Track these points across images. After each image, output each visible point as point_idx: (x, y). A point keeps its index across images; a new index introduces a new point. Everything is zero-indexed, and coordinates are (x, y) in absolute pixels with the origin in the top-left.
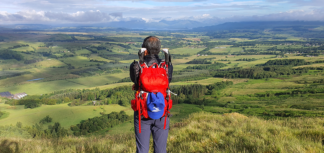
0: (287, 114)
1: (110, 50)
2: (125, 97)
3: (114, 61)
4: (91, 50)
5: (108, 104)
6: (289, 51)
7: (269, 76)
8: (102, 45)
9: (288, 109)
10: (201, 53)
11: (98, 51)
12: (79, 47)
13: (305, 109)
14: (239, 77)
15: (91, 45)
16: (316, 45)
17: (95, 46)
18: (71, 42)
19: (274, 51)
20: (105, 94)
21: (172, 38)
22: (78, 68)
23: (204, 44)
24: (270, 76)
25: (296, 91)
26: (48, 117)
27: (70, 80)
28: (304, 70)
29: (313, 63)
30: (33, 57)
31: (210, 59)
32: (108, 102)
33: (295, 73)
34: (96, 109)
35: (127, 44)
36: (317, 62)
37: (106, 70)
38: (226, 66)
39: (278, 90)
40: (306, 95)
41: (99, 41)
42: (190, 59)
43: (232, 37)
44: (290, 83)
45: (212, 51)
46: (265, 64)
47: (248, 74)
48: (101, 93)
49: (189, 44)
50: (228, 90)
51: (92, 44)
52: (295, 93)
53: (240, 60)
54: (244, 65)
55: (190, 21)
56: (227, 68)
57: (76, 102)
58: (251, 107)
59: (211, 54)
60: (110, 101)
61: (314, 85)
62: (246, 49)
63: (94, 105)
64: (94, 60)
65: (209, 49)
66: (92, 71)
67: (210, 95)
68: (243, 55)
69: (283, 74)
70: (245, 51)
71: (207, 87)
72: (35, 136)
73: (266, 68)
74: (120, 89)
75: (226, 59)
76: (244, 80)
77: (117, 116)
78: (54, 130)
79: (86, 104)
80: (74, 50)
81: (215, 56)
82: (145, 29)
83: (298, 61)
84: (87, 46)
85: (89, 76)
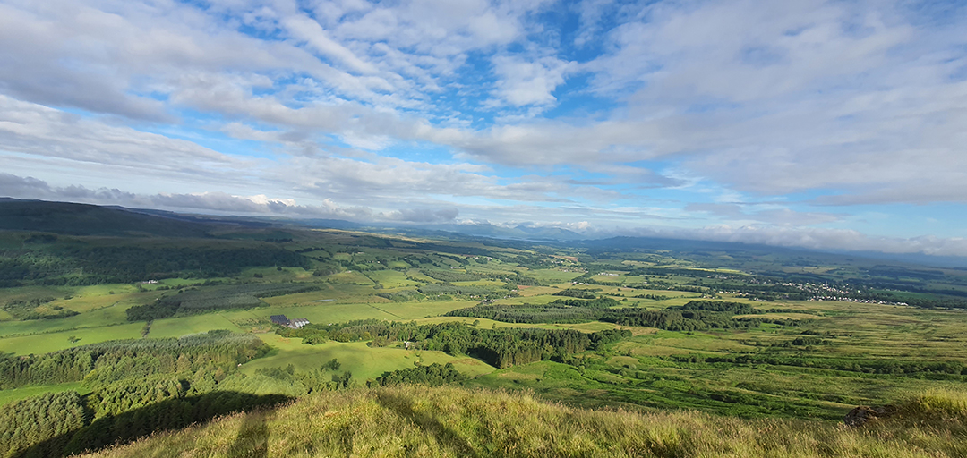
0: (732, 397)
1: (438, 264)
2: (455, 341)
3: (442, 282)
4: (411, 263)
5: (427, 350)
6: (724, 288)
7: (693, 328)
9: (734, 389)
10: (577, 280)
11: (420, 265)
13: (763, 391)
14: (642, 325)
16: (767, 283)
18: (383, 248)
19: (698, 287)
20: (424, 333)
21: (533, 253)
23: (582, 266)
24: (695, 328)
25: (742, 358)
26: (334, 361)
28: (753, 323)
29: (767, 312)
30: (326, 267)
31: (593, 291)
32: (428, 345)
33: (737, 326)
34: (408, 356)
35: (464, 257)
36: (773, 311)
37: (429, 295)
38: (619, 304)
39: (711, 353)
40: (762, 367)
42: (563, 287)
43: (628, 259)
44: (731, 342)
45: (596, 278)
46: (685, 307)
47: (655, 320)
48: (419, 329)
49: (560, 264)
50: (624, 345)
52: (741, 361)
53: (642, 296)
54: (650, 306)
55: (562, 231)
56: (621, 308)
57: (381, 341)
58: (666, 378)
59: (594, 283)
60: (432, 345)
61: (774, 350)
62: (651, 280)
63: (407, 348)
65: (590, 275)
66: (409, 295)
67: (594, 350)
68: (647, 288)
69: (717, 327)
70: (649, 282)
71: (590, 336)
72: (311, 390)
73: (687, 312)
74: (448, 326)
75: (619, 292)
76: (649, 330)
77: (441, 370)
78: (342, 384)
79: (395, 347)
81: (600, 287)
83: (741, 306)
84: (406, 256)
85: (403, 301)
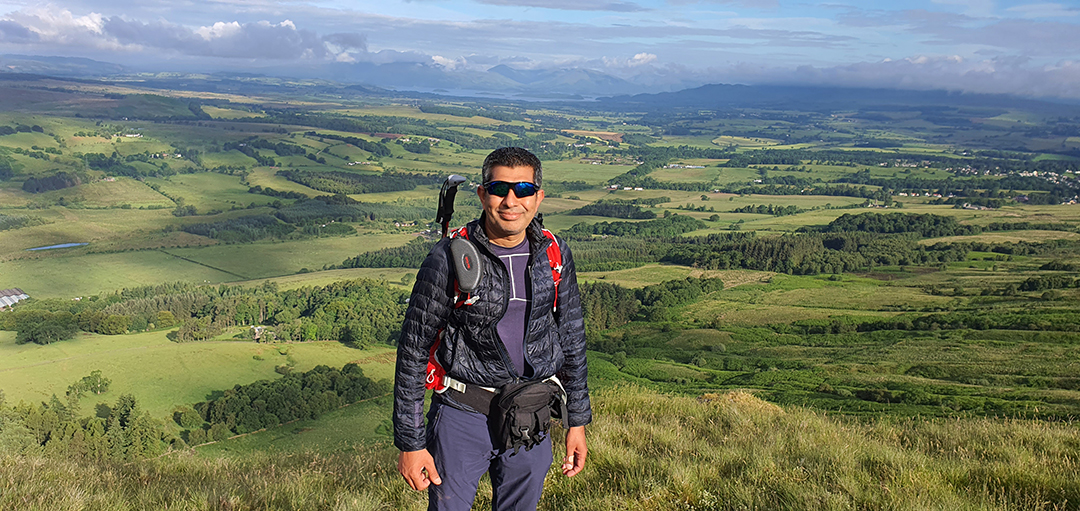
0: (894, 393)
1: (318, 156)
2: (363, 319)
3: (331, 195)
4: (255, 156)
5: (303, 339)
6: (909, 186)
7: (840, 268)
8: (292, 140)
9: (899, 378)
10: (620, 180)
12: (214, 143)
13: (952, 378)
14: (744, 265)
15: (257, 137)
16: (993, 172)
17: (269, 141)
18: (187, 123)
19: (859, 186)
20: (295, 306)
21: (528, 126)
22: (209, 214)
23: (631, 151)
24: (845, 268)
25: (925, 319)
26: (95, 376)
27: (178, 252)
28: (954, 252)
29: (984, 229)
30: (53, 170)
31: (652, 202)
32: (304, 331)
33: (924, 259)
34: (261, 356)
35: (377, 140)
36: (995, 228)
37: (301, 225)
38: (701, 226)
39: (868, 313)
40: (956, 336)
41: (283, 126)
42: (587, 199)
43: (725, 134)
44: (907, 294)
45: (659, 175)
46: (830, 227)
47: (771, 256)
48: (282, 299)
49: (584, 150)
50: (706, 307)
51: (257, 134)
52: (922, 325)
53: (749, 210)
54: (762, 227)
55: (592, 75)
56: (704, 233)
57: (196, 328)
58: (780, 366)
59: (655, 185)
60: (313, 330)
61: (985, 303)
62: (770, 175)
63: (258, 340)
64: (263, 189)
65: (647, 169)
66: (255, 226)
67: (647, 320)
68: (760, 192)
69: (886, 262)
70: (765, 180)
71: (639, 294)
72: (48, 438)
73: (832, 238)
74: (347, 289)
75: (703, 204)
76: (757, 275)
77: (333, 379)
78: (116, 422)
79: (231, 338)
80: (197, 152)
81: (667, 193)
82: (441, 94)
83: (936, 220)
84: (242, 139)
85: (244, 240)
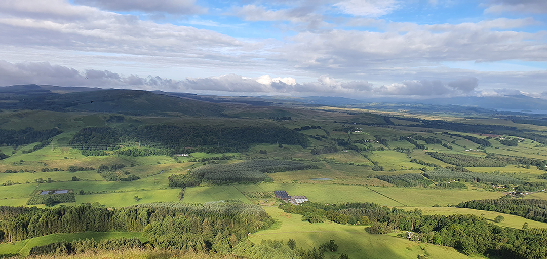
1: (449, 145)
2: (470, 238)
3: (454, 166)
4: (416, 143)
5: (434, 243)
8: (435, 136)
11: (426, 146)
12: (395, 136)
15: (416, 134)
17: (423, 137)
18: (383, 127)
20: (430, 224)
22: (389, 171)
26: (332, 242)
27: (373, 188)
32: (434, 239)
34: (411, 248)
35: (484, 137)
37: (437, 181)
41: (430, 129)
48: (424, 219)
57: (379, 227)
63: (410, 239)
64: (418, 161)
66: (413, 179)
74: (461, 219)
79: (396, 235)
80: (386, 140)
85: (406, 186)
